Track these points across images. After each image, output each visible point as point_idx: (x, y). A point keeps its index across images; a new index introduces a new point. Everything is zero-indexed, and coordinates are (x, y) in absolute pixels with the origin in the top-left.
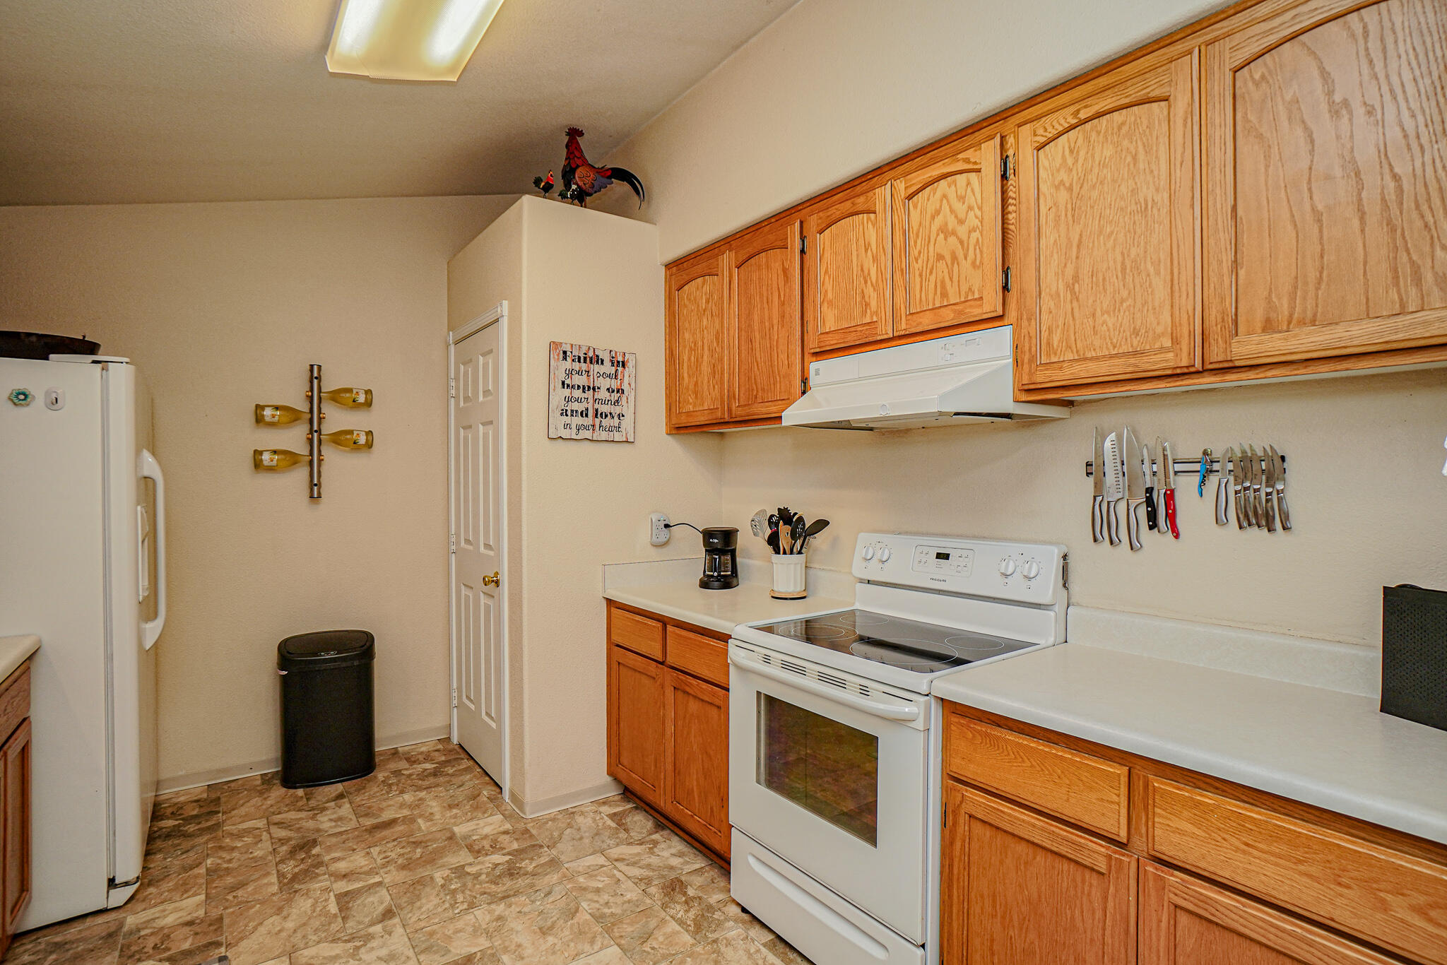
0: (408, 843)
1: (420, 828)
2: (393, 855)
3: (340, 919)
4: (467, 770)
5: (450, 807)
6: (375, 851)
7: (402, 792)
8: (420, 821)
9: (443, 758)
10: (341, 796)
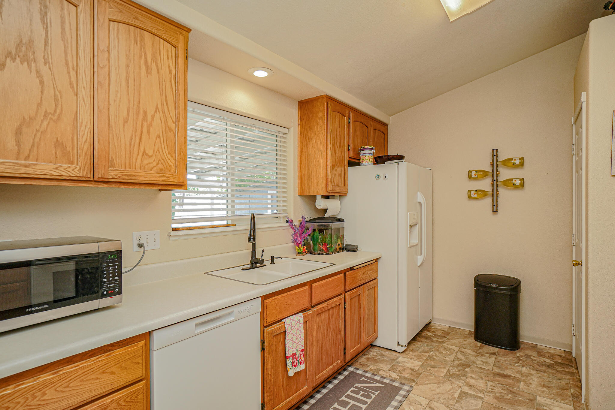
0: (508, 389)
1: (519, 387)
2: (497, 390)
3: (455, 401)
4: (572, 374)
5: (544, 386)
6: (490, 383)
7: (523, 366)
8: (522, 383)
9: (560, 361)
10: (494, 354)
